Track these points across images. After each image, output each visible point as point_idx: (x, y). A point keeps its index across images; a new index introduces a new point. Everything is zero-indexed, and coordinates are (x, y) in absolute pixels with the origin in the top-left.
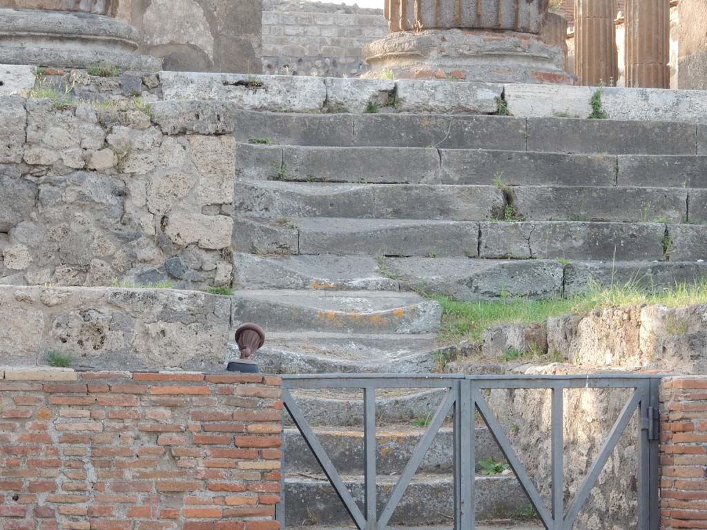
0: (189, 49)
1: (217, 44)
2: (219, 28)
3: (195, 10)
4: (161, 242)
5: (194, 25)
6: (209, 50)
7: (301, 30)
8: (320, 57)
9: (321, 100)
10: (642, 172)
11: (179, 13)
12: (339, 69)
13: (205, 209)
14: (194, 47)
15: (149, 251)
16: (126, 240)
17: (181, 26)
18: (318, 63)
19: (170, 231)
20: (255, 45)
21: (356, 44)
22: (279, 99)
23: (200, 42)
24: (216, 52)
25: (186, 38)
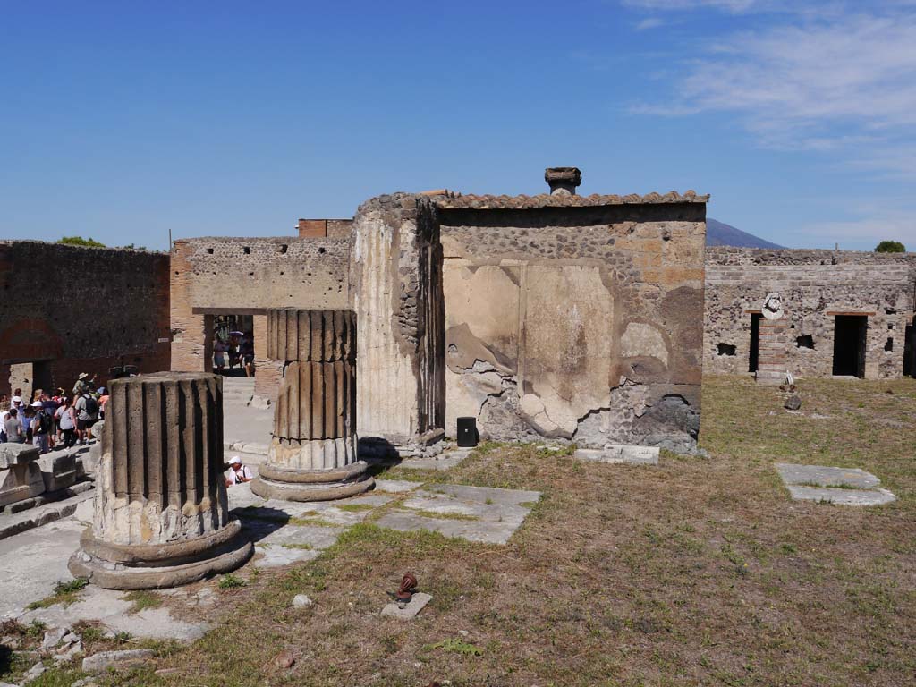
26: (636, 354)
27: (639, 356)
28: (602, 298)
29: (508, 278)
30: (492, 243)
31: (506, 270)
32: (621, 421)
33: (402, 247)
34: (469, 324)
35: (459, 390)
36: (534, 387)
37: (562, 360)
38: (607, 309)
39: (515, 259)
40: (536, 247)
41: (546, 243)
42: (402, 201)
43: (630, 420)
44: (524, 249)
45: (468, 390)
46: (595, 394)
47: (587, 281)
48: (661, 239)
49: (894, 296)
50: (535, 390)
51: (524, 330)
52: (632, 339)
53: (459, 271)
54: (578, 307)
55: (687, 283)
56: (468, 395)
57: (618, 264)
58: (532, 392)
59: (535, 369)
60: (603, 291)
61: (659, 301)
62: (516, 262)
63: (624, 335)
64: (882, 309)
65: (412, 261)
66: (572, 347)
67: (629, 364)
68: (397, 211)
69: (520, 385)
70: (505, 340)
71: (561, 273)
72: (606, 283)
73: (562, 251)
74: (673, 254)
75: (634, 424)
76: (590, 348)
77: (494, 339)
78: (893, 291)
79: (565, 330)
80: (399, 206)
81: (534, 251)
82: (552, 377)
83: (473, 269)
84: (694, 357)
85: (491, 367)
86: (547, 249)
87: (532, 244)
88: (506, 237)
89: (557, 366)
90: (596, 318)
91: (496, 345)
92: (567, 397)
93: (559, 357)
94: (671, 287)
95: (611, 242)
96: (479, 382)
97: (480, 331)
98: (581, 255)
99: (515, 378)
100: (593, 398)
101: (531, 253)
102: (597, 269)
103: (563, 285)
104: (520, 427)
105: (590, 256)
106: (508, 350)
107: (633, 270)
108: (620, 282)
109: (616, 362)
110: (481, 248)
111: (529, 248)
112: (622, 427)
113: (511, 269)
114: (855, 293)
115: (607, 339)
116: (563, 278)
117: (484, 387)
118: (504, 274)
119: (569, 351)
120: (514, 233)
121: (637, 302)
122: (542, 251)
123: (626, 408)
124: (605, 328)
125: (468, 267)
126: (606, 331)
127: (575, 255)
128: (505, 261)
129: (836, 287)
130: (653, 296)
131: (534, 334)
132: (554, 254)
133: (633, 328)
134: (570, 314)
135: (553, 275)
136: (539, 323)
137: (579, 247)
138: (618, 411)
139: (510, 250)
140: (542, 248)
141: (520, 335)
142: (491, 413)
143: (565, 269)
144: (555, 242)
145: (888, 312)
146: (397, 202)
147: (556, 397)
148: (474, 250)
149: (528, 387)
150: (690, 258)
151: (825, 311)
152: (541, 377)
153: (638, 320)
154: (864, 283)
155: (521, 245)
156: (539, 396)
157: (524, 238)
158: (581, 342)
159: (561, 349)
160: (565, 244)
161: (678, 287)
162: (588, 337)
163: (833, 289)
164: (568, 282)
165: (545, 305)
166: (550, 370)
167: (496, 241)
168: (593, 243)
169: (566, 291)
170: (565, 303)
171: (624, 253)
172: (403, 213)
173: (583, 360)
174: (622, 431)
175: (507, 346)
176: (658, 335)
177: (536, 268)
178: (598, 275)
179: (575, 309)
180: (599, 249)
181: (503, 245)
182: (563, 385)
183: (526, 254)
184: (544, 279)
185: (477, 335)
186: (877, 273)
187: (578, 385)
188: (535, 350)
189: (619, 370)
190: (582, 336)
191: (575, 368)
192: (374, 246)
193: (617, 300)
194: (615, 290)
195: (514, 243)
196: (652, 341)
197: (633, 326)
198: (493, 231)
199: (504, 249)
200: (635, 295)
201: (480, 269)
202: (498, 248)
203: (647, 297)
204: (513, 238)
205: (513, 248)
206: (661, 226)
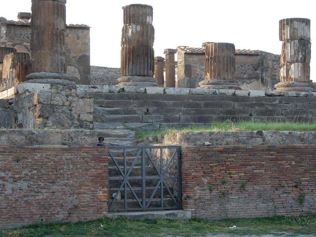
0: (75, 78)
1: (81, 77)
2: (81, 74)
3: (76, 70)
4: (79, 120)
5: (76, 73)
6: (79, 78)
7: (96, 73)
8: (100, 78)
9: (109, 90)
10: (174, 105)
11: (73, 70)
12: (104, 81)
13: (88, 113)
14: (76, 77)
15: (76, 122)
16: (72, 120)
17: (73, 73)
18: (99, 80)
19: (80, 118)
20: (89, 77)
21: (107, 76)
22: (100, 90)
23: (77, 76)
24: (81, 79)
25: (74, 76)
27: (71, 77)
29: (26, 50)
30: (20, 37)
33: (2, 35)
39: (28, 43)
48: (77, 39)
52: (68, 71)
55: (85, 53)
61: (77, 58)
65: (6, 40)
74: (80, 44)
83: (14, 46)
84: (88, 77)
88: (25, 35)
94: (80, 55)
107: (68, 48)
110: (16, 39)
113: (27, 46)
114: (104, 82)
118: (25, 48)
121: (70, 59)
128: (25, 44)
129: (95, 79)
130: (74, 57)
139: (26, 40)
153: (71, 65)
154: (107, 77)
161: (82, 55)
163: (94, 81)
167: (21, 36)
176: (77, 70)
196: (75, 72)
197: (69, 67)
198: (20, 33)
199: (24, 40)
200: (69, 57)
201: (16, 46)
202: (22, 39)
203: (73, 57)
204: (27, 35)
205: (27, 39)
206: (77, 34)
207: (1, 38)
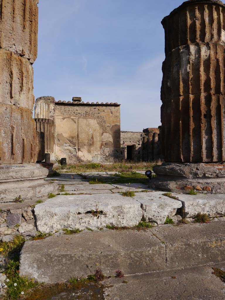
1: (114, 141)
2: (114, 138)
23: (111, 141)
25: (109, 140)
26: (106, 140)
27: (106, 141)
28: (97, 126)
29: (73, 122)
30: (68, 112)
31: (73, 119)
32: (103, 157)
33: (51, 110)
34: (63, 133)
35: (60, 151)
36: (81, 149)
37: (88, 142)
38: (98, 129)
39: (74, 117)
40: (80, 114)
41: (82, 113)
42: (50, 98)
43: (105, 157)
44: (77, 114)
45: (62, 151)
46: (96, 150)
47: (93, 123)
48: (110, 113)
49: (139, 141)
50: (81, 150)
51: (78, 135)
52: (104, 137)
53: (60, 119)
54: (91, 129)
55: (116, 123)
56: (63, 153)
57: (100, 119)
58: (80, 151)
59: (81, 145)
60: (97, 125)
61: (111, 127)
62: (75, 118)
63: (103, 136)
64: (137, 144)
66: (90, 139)
67: (104, 143)
68: (49, 101)
69: (77, 150)
70: (73, 138)
71: (87, 121)
72: (98, 123)
73: (87, 115)
74: (113, 117)
75: (106, 158)
76: (95, 139)
77: (70, 137)
78: (139, 140)
79: (88, 135)
80: (50, 99)
81: (80, 115)
82: (85, 147)
83: (64, 119)
85: (69, 145)
86: (83, 114)
87: (79, 113)
88: (72, 111)
89: (86, 144)
90: (96, 132)
91: (70, 139)
92: (89, 151)
93: (87, 142)
94: (113, 125)
95: (99, 113)
96: (66, 149)
97: (66, 135)
98: (91, 116)
99: (76, 148)
100: (96, 152)
101: (78, 115)
102: (96, 120)
103: (87, 123)
104: (77, 160)
105: (93, 117)
106: (74, 140)
107: (104, 120)
108: (101, 123)
109: (101, 143)
110: (65, 114)
111: (78, 114)
112: (103, 159)
114: (131, 140)
115: (99, 137)
116: (87, 122)
117: (67, 150)
119: (90, 140)
120: (74, 110)
121: (105, 128)
122: (82, 115)
123: (104, 154)
124: (98, 134)
125: (62, 118)
126: (98, 135)
127: (90, 116)
128: (72, 117)
130: (109, 127)
131: (80, 136)
132: (85, 116)
133: (105, 134)
134: (89, 131)
135: (85, 121)
136: (82, 133)
137: (91, 114)
138: (102, 155)
140: (81, 114)
141: (76, 136)
142: (69, 157)
143: (88, 119)
144: (85, 113)
145: (138, 145)
146: (49, 98)
147: (87, 152)
148: (63, 114)
149: (79, 149)
150: (117, 118)
151: (124, 145)
152: (83, 147)
153: (106, 132)
155: (76, 113)
156: (82, 152)
157: (77, 111)
158: (92, 138)
159: (88, 140)
160: (87, 114)
161: (114, 124)
162: (94, 136)
163: (126, 139)
164: (89, 123)
165: (83, 129)
166: (85, 145)
167: (69, 112)
168: (94, 113)
169: (88, 125)
170: (88, 128)
171: (102, 116)
172: (51, 101)
173: (93, 142)
174: (103, 160)
175: (73, 139)
176: (111, 136)
177: (80, 120)
178: (96, 121)
179: (91, 130)
180: (96, 115)
181: (71, 113)
182: (88, 149)
183: (77, 116)
184: (83, 122)
185: (65, 136)
186: (136, 135)
187: (92, 149)
188: (81, 140)
189: (102, 145)
190: (92, 136)
191: (91, 144)
192: (42, 110)
193: (101, 127)
194: (100, 125)
195: (74, 113)
196: (109, 137)
198: (69, 110)
199: (71, 114)
200: (105, 126)
201: (65, 119)
202: (70, 114)
203: (107, 127)
204: (74, 111)
205: (74, 114)
206: (110, 110)
207: (50, 113)
